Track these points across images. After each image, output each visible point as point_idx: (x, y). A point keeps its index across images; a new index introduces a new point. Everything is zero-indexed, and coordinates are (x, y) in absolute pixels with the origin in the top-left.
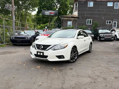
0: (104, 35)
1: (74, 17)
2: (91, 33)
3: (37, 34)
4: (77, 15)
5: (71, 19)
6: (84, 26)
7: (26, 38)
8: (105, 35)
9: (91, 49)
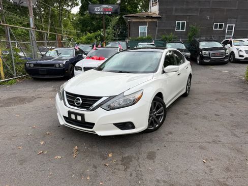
0: (209, 54)
1: (152, 17)
2: (184, 48)
3: (79, 56)
4: (157, 12)
5: (146, 20)
6: (171, 35)
7: (57, 66)
8: (211, 52)
9: (189, 88)
